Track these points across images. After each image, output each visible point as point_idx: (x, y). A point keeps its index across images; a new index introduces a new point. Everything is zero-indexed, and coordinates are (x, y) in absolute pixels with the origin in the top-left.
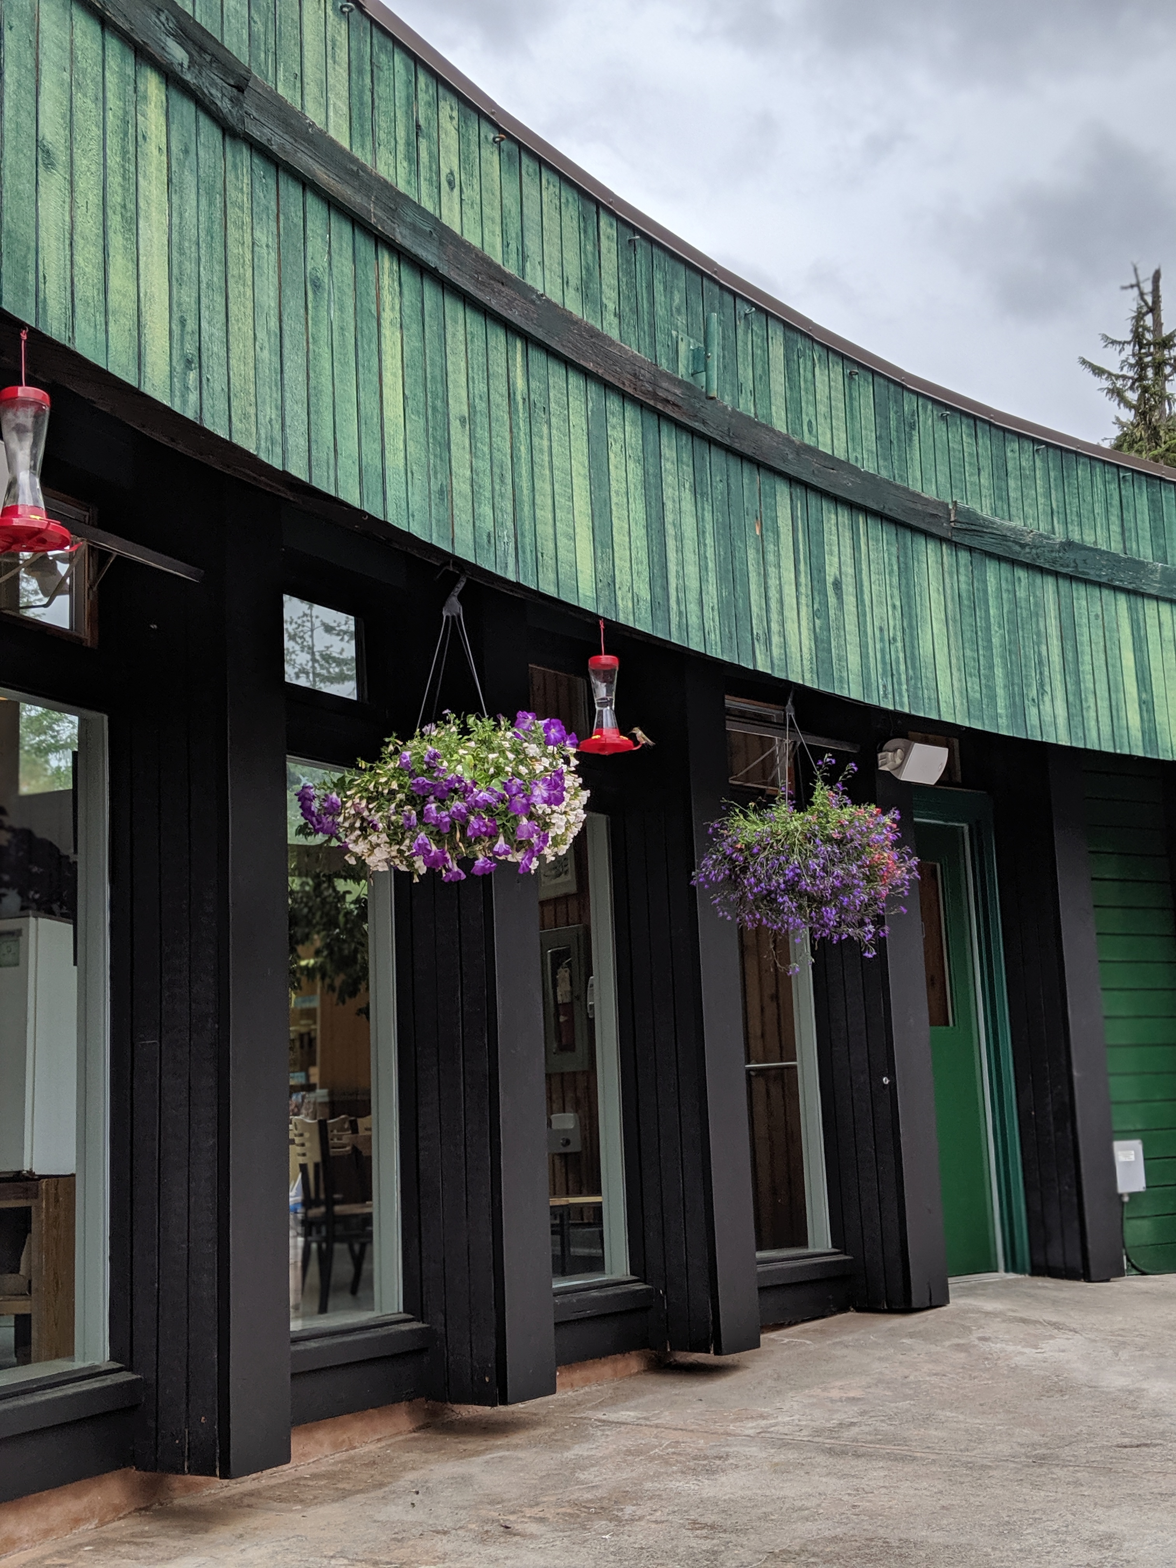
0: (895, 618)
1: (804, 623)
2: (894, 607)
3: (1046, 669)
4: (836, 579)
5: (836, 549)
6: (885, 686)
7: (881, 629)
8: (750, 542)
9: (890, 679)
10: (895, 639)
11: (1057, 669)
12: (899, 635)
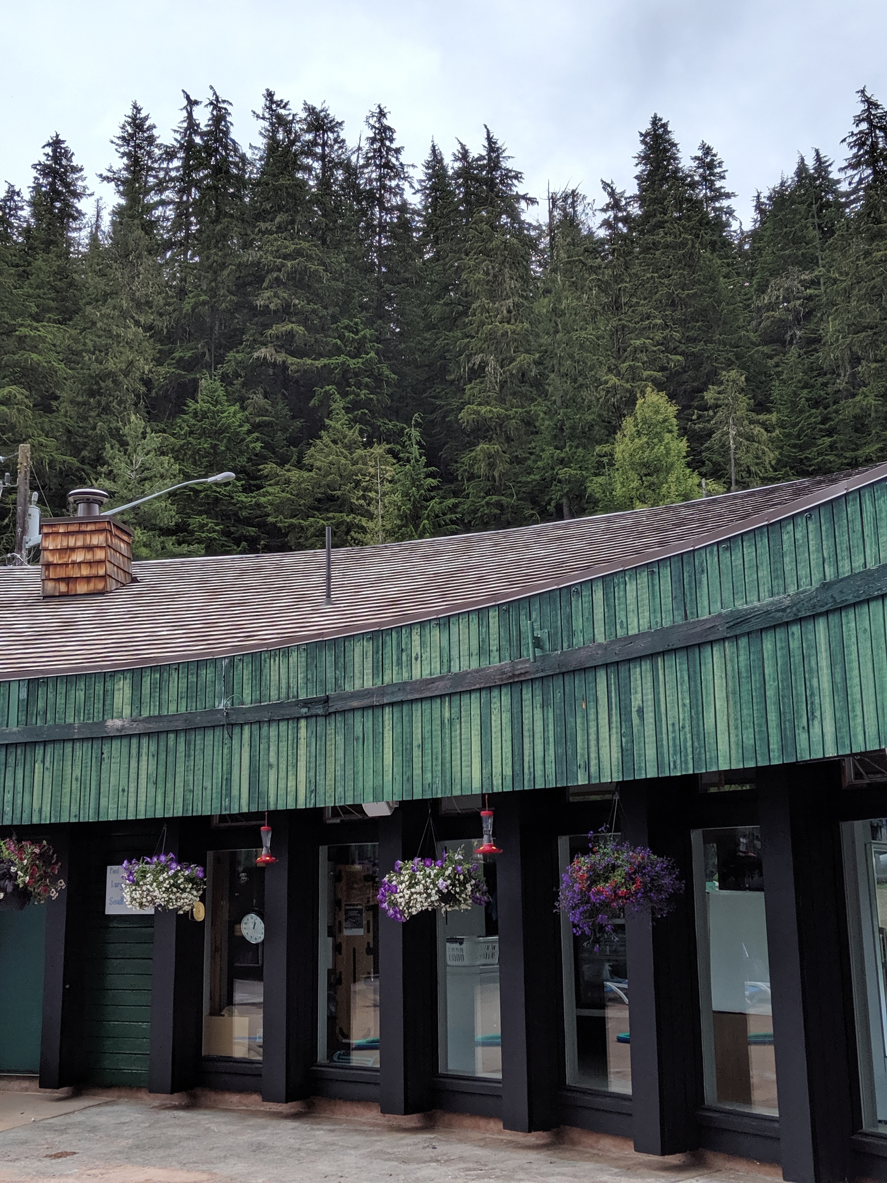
0: (684, 713)
1: (614, 744)
2: (684, 705)
3: (817, 698)
4: (639, 707)
5: (639, 689)
6: (675, 762)
7: (673, 725)
8: (579, 714)
9: (679, 755)
10: (683, 727)
11: (827, 694)
12: (687, 723)
